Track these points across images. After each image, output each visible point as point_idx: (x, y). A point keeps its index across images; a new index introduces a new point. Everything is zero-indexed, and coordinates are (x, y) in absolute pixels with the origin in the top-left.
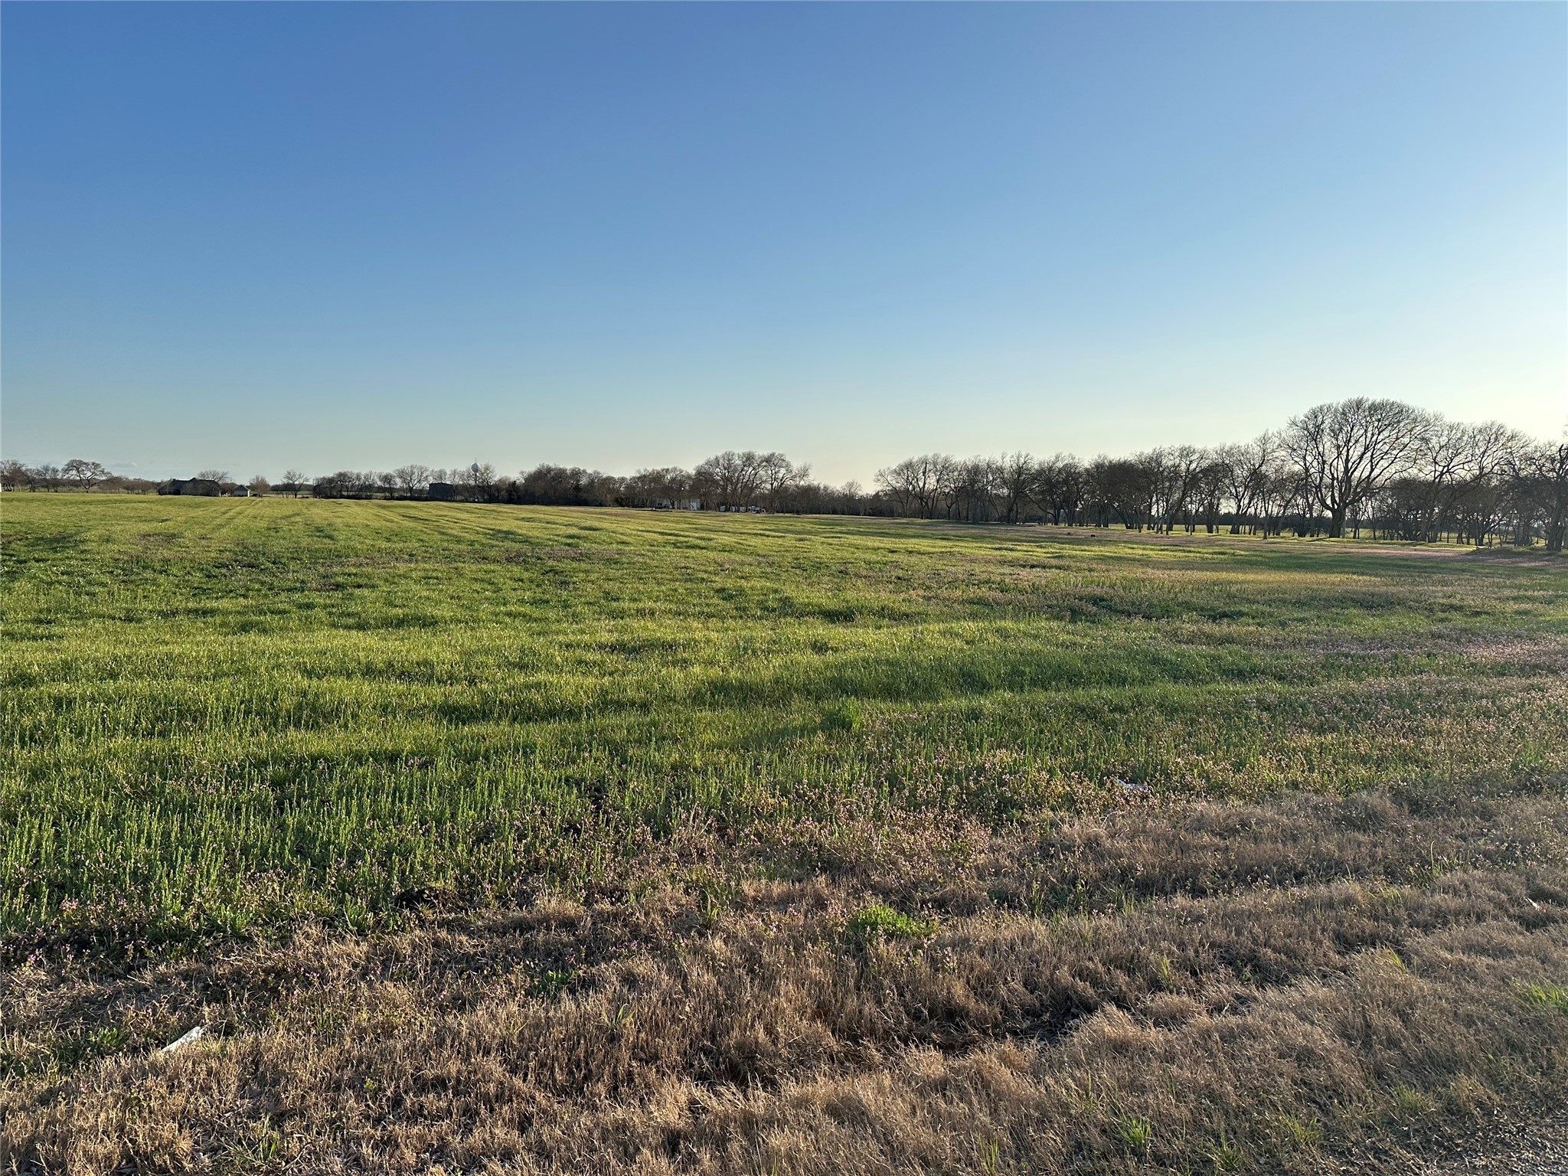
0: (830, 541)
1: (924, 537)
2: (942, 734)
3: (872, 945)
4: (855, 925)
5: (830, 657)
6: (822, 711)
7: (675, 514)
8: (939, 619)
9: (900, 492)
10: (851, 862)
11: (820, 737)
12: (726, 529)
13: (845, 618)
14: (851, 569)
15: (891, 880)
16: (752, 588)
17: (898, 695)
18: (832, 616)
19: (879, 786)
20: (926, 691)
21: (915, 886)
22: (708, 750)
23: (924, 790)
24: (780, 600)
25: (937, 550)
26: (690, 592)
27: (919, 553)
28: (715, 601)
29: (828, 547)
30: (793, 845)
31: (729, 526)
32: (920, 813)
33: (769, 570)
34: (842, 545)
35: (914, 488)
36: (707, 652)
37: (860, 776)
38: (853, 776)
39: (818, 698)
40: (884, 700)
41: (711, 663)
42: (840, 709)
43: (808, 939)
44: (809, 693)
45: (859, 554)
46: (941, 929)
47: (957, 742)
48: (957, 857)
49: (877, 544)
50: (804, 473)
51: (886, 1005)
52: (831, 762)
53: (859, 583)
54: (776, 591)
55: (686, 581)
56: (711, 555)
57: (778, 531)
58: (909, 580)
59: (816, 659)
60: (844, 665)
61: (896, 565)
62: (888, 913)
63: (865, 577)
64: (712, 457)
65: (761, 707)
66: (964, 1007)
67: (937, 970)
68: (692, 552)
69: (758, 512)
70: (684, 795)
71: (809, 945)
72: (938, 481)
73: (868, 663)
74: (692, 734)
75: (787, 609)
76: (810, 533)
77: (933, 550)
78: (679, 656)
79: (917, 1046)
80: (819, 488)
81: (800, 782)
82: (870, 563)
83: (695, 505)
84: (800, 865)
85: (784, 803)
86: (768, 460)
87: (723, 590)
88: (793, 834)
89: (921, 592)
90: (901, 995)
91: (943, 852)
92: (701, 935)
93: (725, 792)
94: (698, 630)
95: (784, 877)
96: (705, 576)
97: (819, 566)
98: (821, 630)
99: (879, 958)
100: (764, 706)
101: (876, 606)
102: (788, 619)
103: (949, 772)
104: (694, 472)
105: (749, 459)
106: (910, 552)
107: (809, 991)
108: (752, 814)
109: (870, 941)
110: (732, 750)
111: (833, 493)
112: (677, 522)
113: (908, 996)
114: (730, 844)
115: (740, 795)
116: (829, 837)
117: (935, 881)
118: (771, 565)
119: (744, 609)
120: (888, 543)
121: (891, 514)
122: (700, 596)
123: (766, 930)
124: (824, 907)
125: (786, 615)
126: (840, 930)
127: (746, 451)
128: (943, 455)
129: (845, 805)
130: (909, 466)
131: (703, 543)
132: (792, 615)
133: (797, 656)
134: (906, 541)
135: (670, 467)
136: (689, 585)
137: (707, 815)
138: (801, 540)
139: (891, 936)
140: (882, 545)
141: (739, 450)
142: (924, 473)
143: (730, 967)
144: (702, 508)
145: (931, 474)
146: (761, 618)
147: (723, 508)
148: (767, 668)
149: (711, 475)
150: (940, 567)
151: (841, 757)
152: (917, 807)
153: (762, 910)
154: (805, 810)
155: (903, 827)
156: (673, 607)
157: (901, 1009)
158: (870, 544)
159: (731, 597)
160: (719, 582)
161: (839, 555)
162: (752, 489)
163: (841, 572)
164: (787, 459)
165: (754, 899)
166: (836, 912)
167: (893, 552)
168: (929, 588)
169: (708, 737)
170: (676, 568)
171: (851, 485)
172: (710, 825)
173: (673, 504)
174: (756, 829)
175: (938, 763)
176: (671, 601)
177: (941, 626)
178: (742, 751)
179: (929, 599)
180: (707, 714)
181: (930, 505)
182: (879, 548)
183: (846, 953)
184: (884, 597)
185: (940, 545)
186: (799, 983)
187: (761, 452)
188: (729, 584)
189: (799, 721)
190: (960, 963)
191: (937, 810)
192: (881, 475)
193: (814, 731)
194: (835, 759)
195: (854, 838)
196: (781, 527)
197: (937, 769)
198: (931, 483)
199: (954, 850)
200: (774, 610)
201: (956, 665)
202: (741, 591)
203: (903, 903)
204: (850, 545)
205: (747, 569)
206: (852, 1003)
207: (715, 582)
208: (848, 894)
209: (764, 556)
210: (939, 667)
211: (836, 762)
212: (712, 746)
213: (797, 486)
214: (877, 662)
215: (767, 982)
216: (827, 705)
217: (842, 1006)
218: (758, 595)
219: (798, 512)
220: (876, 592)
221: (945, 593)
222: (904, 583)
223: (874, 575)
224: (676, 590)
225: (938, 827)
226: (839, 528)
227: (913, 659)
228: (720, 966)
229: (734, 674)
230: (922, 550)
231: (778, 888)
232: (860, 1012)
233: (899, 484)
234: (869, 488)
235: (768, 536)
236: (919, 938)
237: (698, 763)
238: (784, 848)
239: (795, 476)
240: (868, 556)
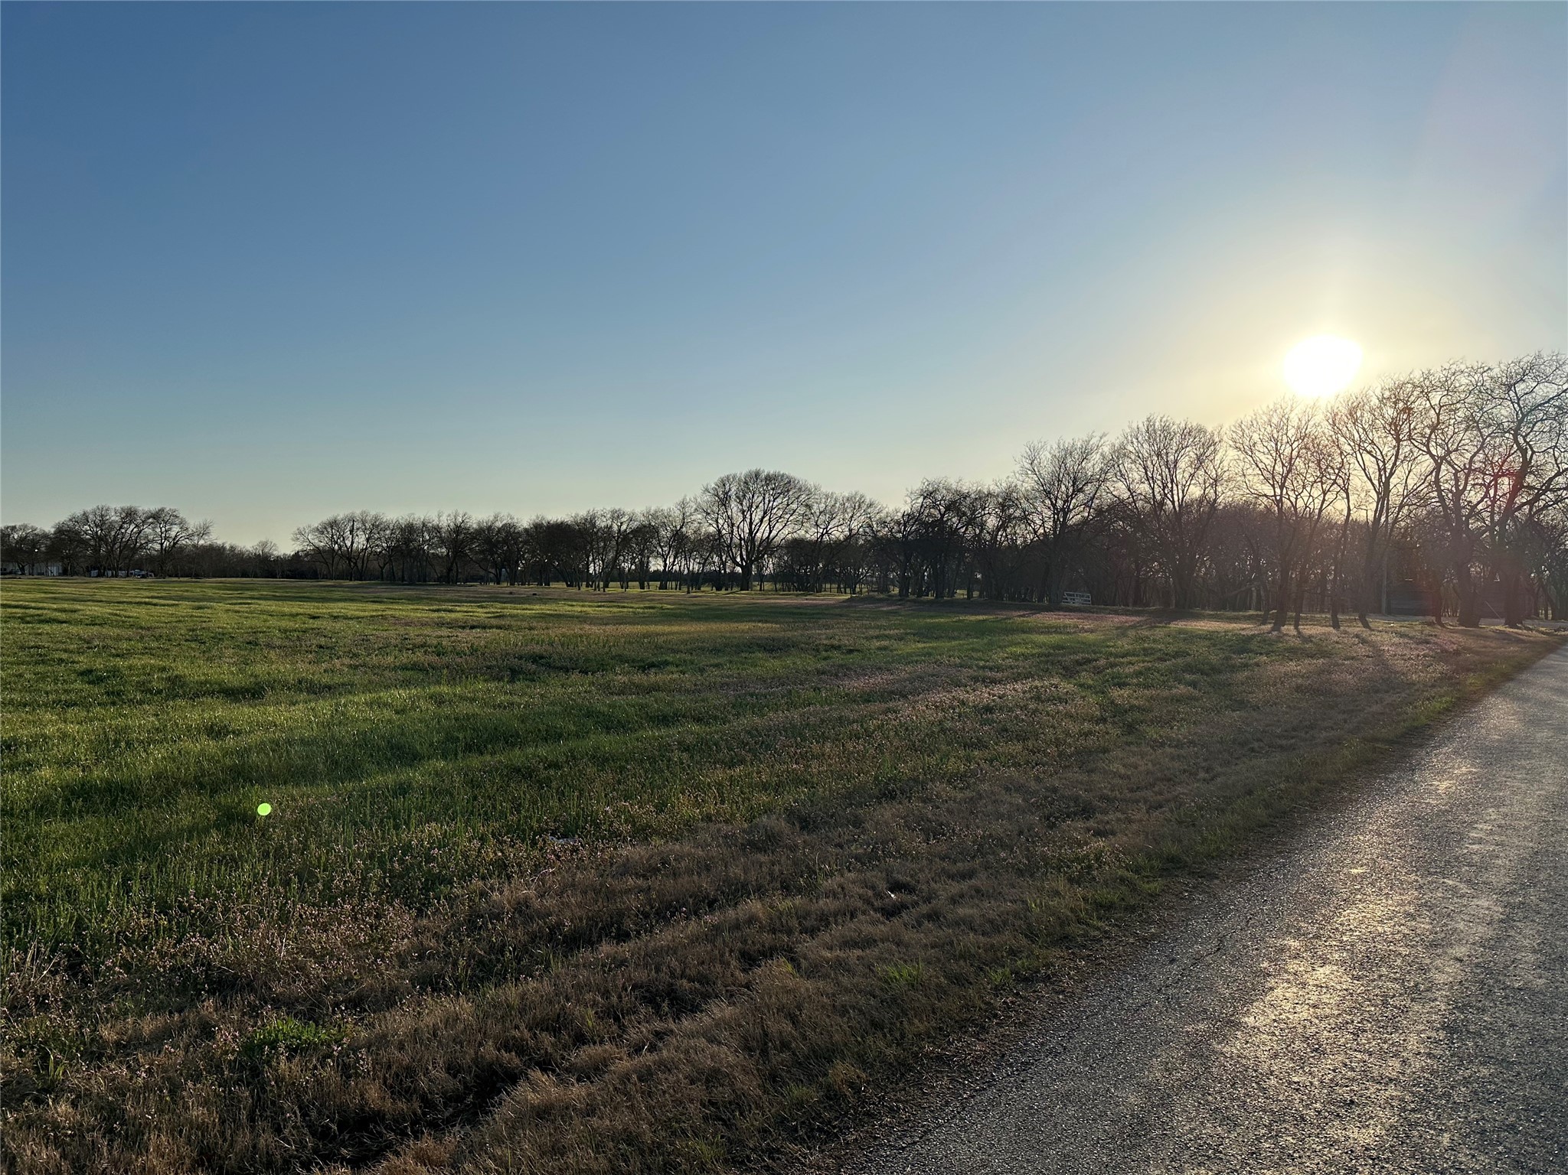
0: (237, 608)
1: (352, 600)
2: (365, 815)
3: (270, 1066)
4: (250, 1048)
5: (230, 741)
6: (218, 806)
7: (25, 582)
8: (367, 688)
9: (325, 551)
10: (248, 976)
11: (215, 836)
12: (98, 597)
13: (253, 695)
14: (262, 640)
15: (298, 988)
16: (130, 668)
17: (315, 777)
18: (233, 694)
19: (287, 883)
20: (348, 770)
21: (327, 988)
22: (58, 870)
23: (340, 881)
24: (169, 679)
25: (367, 614)
26: (43, 677)
27: (346, 618)
28: (78, 685)
29: (236, 616)
30: (173, 969)
31: (104, 594)
32: (336, 905)
33: (154, 645)
34: (251, 612)
35: (340, 548)
36: (61, 750)
37: (264, 874)
38: (255, 875)
39: (214, 791)
40: (297, 785)
41: (67, 762)
42: (240, 801)
43: (190, 1077)
44: (202, 786)
45: (272, 622)
46: (354, 1029)
47: (382, 821)
48: (377, 948)
49: (295, 610)
50: (204, 532)
51: (286, 1131)
52: (226, 865)
53: (272, 655)
54: (163, 669)
55: (37, 663)
56: (74, 629)
57: (170, 598)
58: (332, 648)
59: (211, 746)
60: (248, 750)
61: (318, 632)
62: (292, 1026)
63: (280, 647)
64: (79, 513)
65: (135, 809)
66: (379, 1111)
67: (349, 1077)
68: (47, 628)
69: (143, 577)
70: (19, 932)
71: (190, 1083)
72: (368, 540)
73: (277, 745)
74: (35, 854)
75: (176, 688)
76: (211, 599)
77: (362, 614)
78: (21, 758)
79: (321, 1169)
80: (223, 548)
81: (185, 893)
82: (286, 631)
83: (55, 570)
84: (182, 991)
85: (161, 922)
86: (156, 516)
87: (90, 671)
88: (173, 956)
89: (347, 661)
90: (304, 1115)
91: (360, 946)
92: (38, 1101)
93: (80, 920)
94: (51, 724)
95: (159, 1009)
96: (64, 656)
97: (219, 637)
98: (220, 712)
99: (279, 1080)
100: (141, 808)
101: (291, 679)
102: (180, 702)
103: (371, 856)
104: (52, 531)
105: (130, 515)
106: (335, 617)
107: (189, 1138)
108: (118, 941)
109: (269, 1063)
110: (93, 867)
111: (241, 554)
112: (28, 592)
113: (314, 1114)
114: (85, 982)
115: (102, 921)
116: (220, 951)
117: (350, 980)
118: (158, 639)
119: (119, 694)
120: (309, 608)
121: (314, 575)
122: (56, 681)
123: (131, 1079)
124: (211, 1036)
125: (175, 697)
126: (230, 1057)
127: (126, 504)
128: (373, 513)
129: (242, 912)
130: (333, 524)
131: (63, 616)
132: (183, 696)
133: (188, 744)
134: (332, 605)
135: (18, 524)
136: (40, 668)
137: (53, 951)
138: (200, 608)
139: (293, 1051)
140: (302, 611)
141: (114, 504)
142: (351, 532)
143: (79, 1131)
144: (65, 573)
145: (360, 533)
146: (141, 702)
147: (94, 572)
148: (147, 761)
149: (77, 533)
150: (370, 632)
151: (241, 856)
152: (332, 900)
153: (128, 1055)
154: (191, 925)
155: (315, 925)
156: (16, 696)
157: (306, 1131)
158: (286, 610)
159: (100, 680)
160: (84, 662)
161: (247, 623)
162: (135, 550)
163: (250, 643)
164: (181, 516)
165: (117, 1044)
166: (227, 1038)
167: (314, 618)
168: (356, 655)
169: (62, 854)
170: (22, 648)
171: (264, 545)
172: (58, 964)
173: (22, 569)
174: (123, 958)
175: (359, 848)
176: (12, 690)
177: (368, 696)
178: (107, 867)
179: (356, 667)
180: (59, 827)
181: (360, 565)
182: (297, 615)
183: (238, 1082)
184: (303, 668)
185: (371, 609)
186: (175, 1131)
187: (146, 506)
188: (99, 664)
189: (186, 820)
190: (375, 1062)
191: (355, 901)
192: (300, 533)
193: (206, 831)
194: (233, 859)
195: (251, 949)
196: (173, 594)
197: (358, 855)
198: (360, 541)
199: (373, 941)
200: (159, 692)
201: (383, 737)
202: (115, 672)
203: (311, 1011)
204: (262, 612)
205: (125, 645)
206: (244, 1139)
207: (77, 663)
208: (244, 1014)
209: (148, 629)
210: (363, 742)
211: (235, 863)
212: (64, 866)
213: (194, 546)
214: (289, 742)
215: (135, 1139)
216: (222, 799)
217: (231, 1145)
218: (138, 675)
219: (197, 576)
220: (292, 663)
221: (375, 660)
222: (327, 652)
223: (293, 644)
224: (21, 676)
225: (356, 919)
226: (250, 593)
227: (333, 737)
228: (66, 1135)
229: (100, 773)
230: (349, 614)
231: (149, 1025)
232: (254, 1147)
233: (322, 542)
234: (286, 547)
235: (155, 605)
236: (329, 1046)
237: (43, 888)
238: (160, 974)
239: (193, 535)
240: (285, 624)
